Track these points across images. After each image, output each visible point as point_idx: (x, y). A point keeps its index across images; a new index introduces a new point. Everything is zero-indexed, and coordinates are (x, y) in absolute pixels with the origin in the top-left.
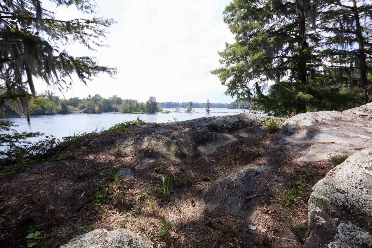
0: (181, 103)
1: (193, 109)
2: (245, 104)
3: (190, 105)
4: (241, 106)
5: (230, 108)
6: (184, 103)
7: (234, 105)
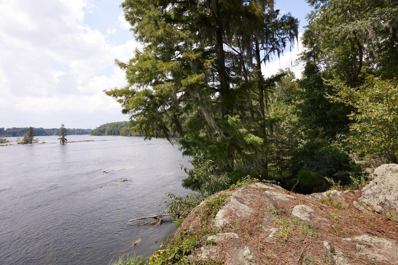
0: (9, 129)
1: (35, 138)
2: (114, 129)
3: (29, 132)
4: (109, 131)
5: (95, 135)
6: (15, 129)
7: (99, 131)
